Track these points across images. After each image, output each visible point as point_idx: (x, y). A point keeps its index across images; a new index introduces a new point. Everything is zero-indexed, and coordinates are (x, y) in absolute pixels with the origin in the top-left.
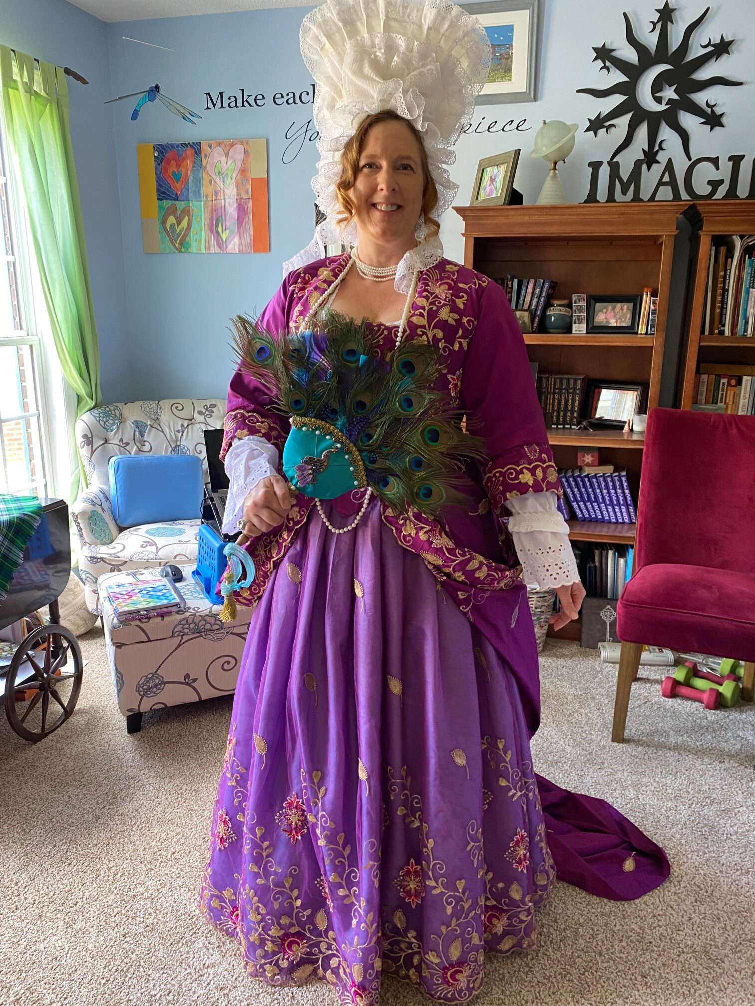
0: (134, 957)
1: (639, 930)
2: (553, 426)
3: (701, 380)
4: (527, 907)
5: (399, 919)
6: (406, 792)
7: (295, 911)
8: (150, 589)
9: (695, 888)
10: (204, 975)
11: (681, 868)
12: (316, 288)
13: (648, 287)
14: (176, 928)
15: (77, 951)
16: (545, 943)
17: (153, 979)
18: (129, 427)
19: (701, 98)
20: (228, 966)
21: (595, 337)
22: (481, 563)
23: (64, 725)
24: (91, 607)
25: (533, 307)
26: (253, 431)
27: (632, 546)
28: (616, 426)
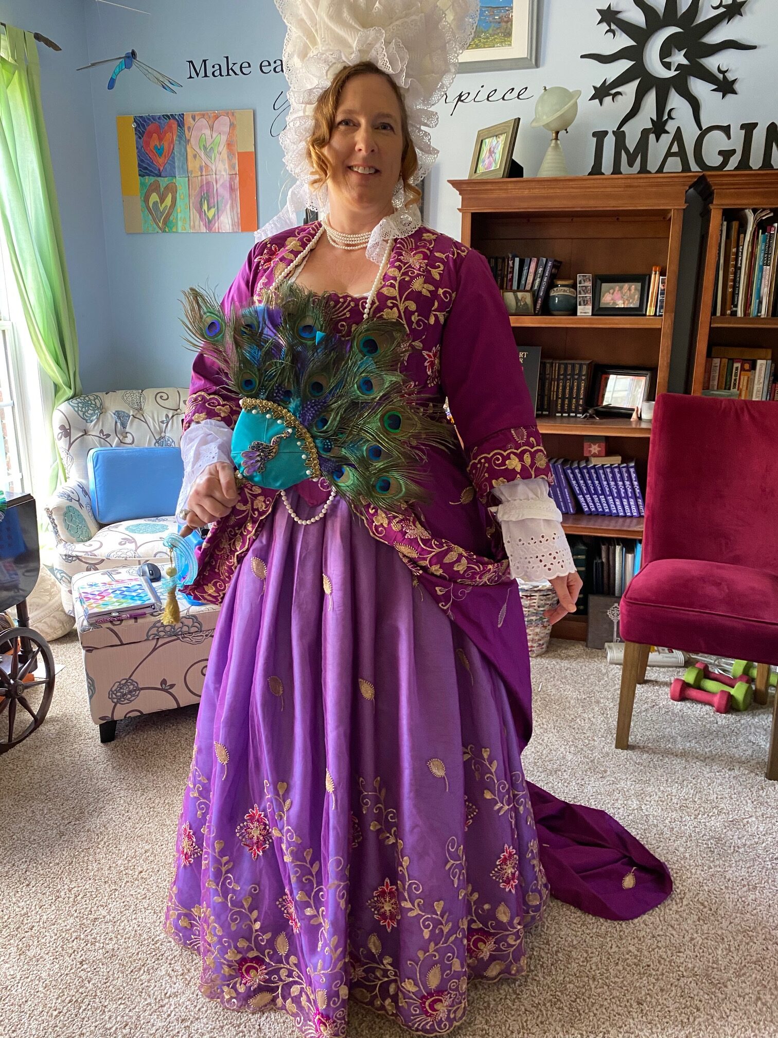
0: (90, 986)
1: (636, 953)
2: (557, 415)
3: (713, 365)
4: (515, 930)
5: (374, 944)
6: (380, 805)
7: (254, 934)
8: (124, 589)
9: (699, 905)
10: (164, 1006)
11: (685, 884)
12: (282, 259)
13: (657, 265)
14: (138, 954)
15: (29, 980)
16: (535, 967)
17: (110, 1011)
18: (110, 418)
19: (712, 63)
20: (191, 996)
21: (600, 319)
22: (460, 556)
23: (33, 734)
24: (67, 608)
25: (536, 288)
26: (211, 414)
27: (640, 541)
28: (623, 414)
